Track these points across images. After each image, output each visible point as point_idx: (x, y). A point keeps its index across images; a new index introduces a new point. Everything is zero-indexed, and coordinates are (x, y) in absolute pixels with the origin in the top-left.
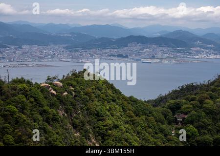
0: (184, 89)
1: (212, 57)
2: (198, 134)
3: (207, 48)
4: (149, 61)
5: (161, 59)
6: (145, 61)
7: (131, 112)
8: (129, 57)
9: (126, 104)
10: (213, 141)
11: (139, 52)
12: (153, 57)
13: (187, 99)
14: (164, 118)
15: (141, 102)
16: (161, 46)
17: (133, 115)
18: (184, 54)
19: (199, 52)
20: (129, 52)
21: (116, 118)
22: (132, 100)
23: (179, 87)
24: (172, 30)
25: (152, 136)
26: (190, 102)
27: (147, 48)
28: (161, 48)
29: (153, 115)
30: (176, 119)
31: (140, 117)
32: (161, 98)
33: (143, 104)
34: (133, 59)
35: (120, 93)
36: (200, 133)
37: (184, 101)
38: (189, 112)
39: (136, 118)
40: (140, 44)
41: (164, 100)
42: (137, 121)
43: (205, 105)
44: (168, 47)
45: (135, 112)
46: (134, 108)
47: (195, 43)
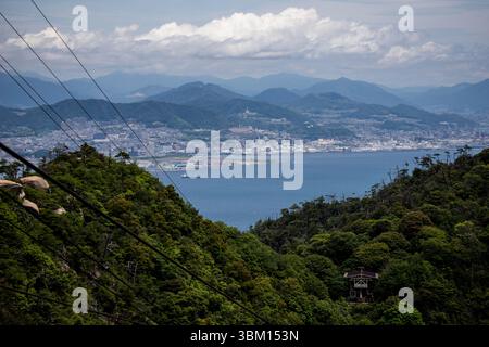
5: (156, 159)
16: (150, 126)
27: (113, 131)
28: (151, 131)
29: (290, 274)
30: (350, 282)
35: (195, 212)
38: (382, 263)
40: (94, 122)
43: (423, 242)
44: (170, 127)
47: (240, 115)
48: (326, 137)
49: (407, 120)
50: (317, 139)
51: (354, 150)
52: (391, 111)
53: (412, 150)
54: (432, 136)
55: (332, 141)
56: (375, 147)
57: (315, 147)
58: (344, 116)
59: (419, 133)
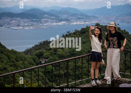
0: (42, 44)
1: (55, 24)
2: (55, 71)
3: (51, 19)
4: (16, 28)
5: (24, 26)
6: (14, 28)
7: (13, 59)
8: (3, 26)
9: (10, 54)
10: (64, 74)
11: (9, 23)
12: (18, 26)
13: (46, 50)
14: (33, 62)
15: (19, 53)
16: (23, 19)
17: (15, 61)
18: (38, 23)
19: (47, 21)
20: (3, 23)
21: (5, 64)
22: (13, 51)
23: (39, 43)
24: (29, 9)
25: (27, 73)
26: (48, 51)
27: (14, 20)
28: (23, 20)
29: (27, 61)
30: (41, 62)
31: (19, 62)
32: (28, 50)
33: (20, 54)
34: (6, 27)
35: (5, 48)
36: (56, 69)
37: (45, 51)
38: (49, 57)
39: (17, 63)
40: (9, 18)
41: (30, 51)
42: (17, 64)
43: (58, 53)
44: (28, 19)
45: (16, 59)
46: (15, 57)
47: (44, 16)
48: (64, 21)
49: (83, 17)
50: (62, 21)
51: (70, 24)
52: (79, 15)
53: (84, 24)
54: (88, 21)
55: (65, 22)
56: (75, 23)
57: (61, 23)
58: (69, 16)
59: (85, 20)
